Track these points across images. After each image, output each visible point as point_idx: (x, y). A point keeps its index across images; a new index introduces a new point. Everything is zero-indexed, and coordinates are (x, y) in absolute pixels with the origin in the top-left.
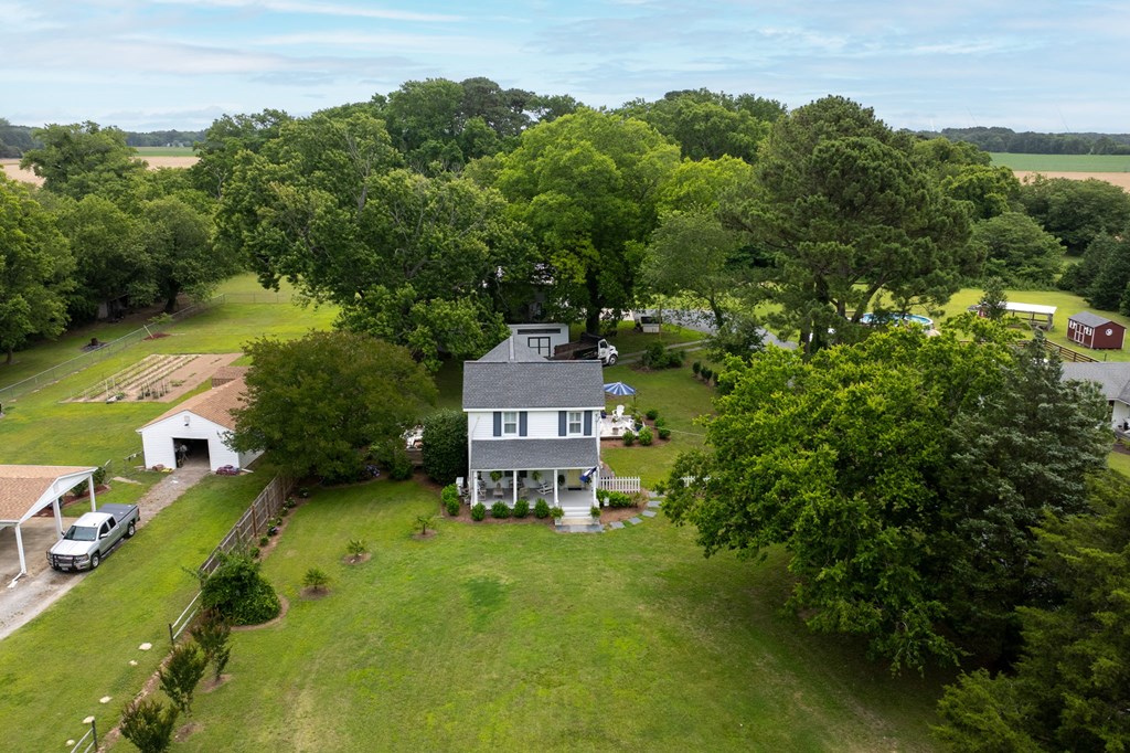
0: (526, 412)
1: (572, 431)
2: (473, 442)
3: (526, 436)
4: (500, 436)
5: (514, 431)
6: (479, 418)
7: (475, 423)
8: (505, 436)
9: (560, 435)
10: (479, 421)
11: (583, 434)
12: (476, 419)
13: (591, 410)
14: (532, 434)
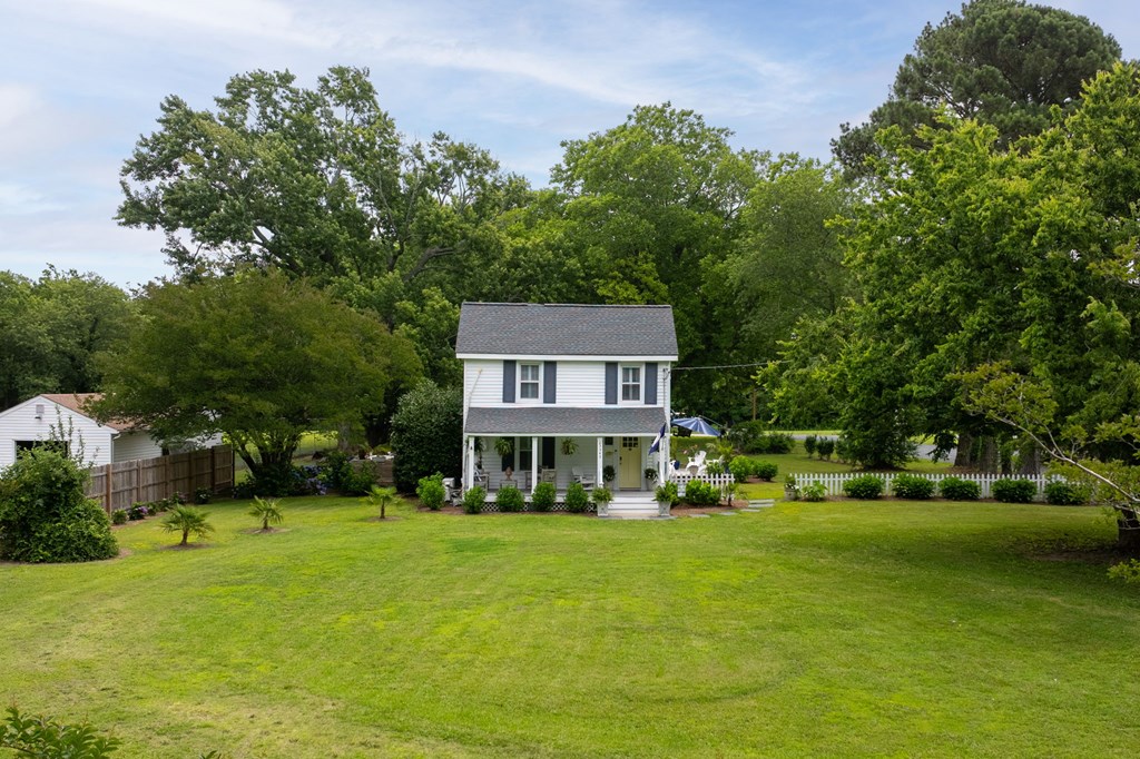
0: (553, 364)
1: (626, 396)
2: (471, 409)
3: (554, 402)
4: (514, 402)
5: (536, 395)
6: (480, 372)
7: (474, 380)
8: (521, 402)
9: (607, 403)
10: (482, 376)
11: (644, 402)
12: (476, 373)
13: (658, 361)
14: (563, 400)
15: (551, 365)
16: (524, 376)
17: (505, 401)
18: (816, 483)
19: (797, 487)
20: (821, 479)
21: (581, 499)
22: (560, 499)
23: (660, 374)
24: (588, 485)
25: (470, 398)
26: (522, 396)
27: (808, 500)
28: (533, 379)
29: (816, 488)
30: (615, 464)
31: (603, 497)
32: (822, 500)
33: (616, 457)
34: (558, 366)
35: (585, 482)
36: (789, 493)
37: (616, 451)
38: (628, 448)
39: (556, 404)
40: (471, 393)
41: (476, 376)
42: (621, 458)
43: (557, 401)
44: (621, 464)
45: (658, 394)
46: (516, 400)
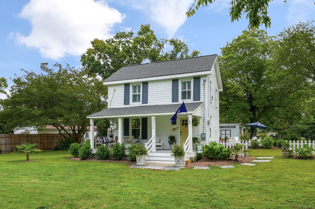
2: (111, 109)
6: (115, 90)
7: (112, 95)
8: (132, 104)
9: (173, 101)
10: (115, 93)
11: (193, 100)
12: (113, 91)
13: (200, 75)
14: (152, 102)
15: (145, 84)
16: (134, 91)
17: (125, 104)
18: (305, 146)
19: (290, 149)
20: (310, 144)
23: (202, 84)
25: (110, 104)
26: (133, 101)
27: (299, 158)
28: (138, 92)
29: (305, 150)
30: (177, 135)
32: (311, 158)
33: (178, 131)
34: (149, 84)
36: (284, 152)
37: (178, 128)
38: (185, 126)
39: (148, 104)
40: (111, 101)
41: (113, 93)
42: (181, 132)
43: (148, 102)
44: (181, 135)
45: (201, 95)
46: (130, 103)
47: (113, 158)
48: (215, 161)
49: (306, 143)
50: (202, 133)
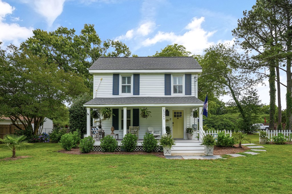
2: (97, 98)
3: (139, 94)
4: (118, 94)
5: (129, 91)
6: (101, 80)
7: (98, 84)
8: (122, 95)
9: (166, 94)
10: (102, 82)
11: (185, 94)
12: (100, 80)
13: (191, 73)
14: (143, 93)
15: (137, 76)
16: (124, 82)
17: (114, 94)
19: (268, 137)
21: (153, 144)
22: (139, 144)
23: (193, 80)
24: (156, 136)
25: (96, 93)
26: (123, 92)
27: (276, 144)
28: (128, 83)
30: (171, 126)
31: (168, 143)
32: (284, 144)
33: (171, 122)
34: (140, 76)
35: (155, 135)
36: (264, 140)
37: (171, 119)
38: (177, 118)
39: (140, 95)
40: (97, 91)
41: (99, 82)
42: (173, 123)
43: (140, 94)
44: (173, 126)
45: (192, 90)
46: (119, 94)
47: (117, 149)
48: (224, 149)
49: (279, 132)
50: (193, 124)
